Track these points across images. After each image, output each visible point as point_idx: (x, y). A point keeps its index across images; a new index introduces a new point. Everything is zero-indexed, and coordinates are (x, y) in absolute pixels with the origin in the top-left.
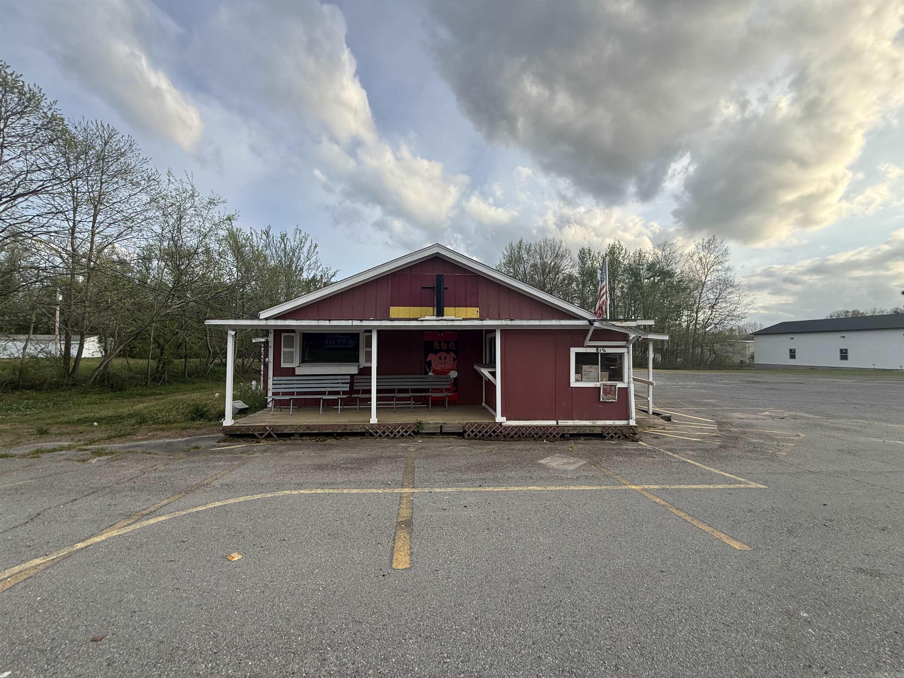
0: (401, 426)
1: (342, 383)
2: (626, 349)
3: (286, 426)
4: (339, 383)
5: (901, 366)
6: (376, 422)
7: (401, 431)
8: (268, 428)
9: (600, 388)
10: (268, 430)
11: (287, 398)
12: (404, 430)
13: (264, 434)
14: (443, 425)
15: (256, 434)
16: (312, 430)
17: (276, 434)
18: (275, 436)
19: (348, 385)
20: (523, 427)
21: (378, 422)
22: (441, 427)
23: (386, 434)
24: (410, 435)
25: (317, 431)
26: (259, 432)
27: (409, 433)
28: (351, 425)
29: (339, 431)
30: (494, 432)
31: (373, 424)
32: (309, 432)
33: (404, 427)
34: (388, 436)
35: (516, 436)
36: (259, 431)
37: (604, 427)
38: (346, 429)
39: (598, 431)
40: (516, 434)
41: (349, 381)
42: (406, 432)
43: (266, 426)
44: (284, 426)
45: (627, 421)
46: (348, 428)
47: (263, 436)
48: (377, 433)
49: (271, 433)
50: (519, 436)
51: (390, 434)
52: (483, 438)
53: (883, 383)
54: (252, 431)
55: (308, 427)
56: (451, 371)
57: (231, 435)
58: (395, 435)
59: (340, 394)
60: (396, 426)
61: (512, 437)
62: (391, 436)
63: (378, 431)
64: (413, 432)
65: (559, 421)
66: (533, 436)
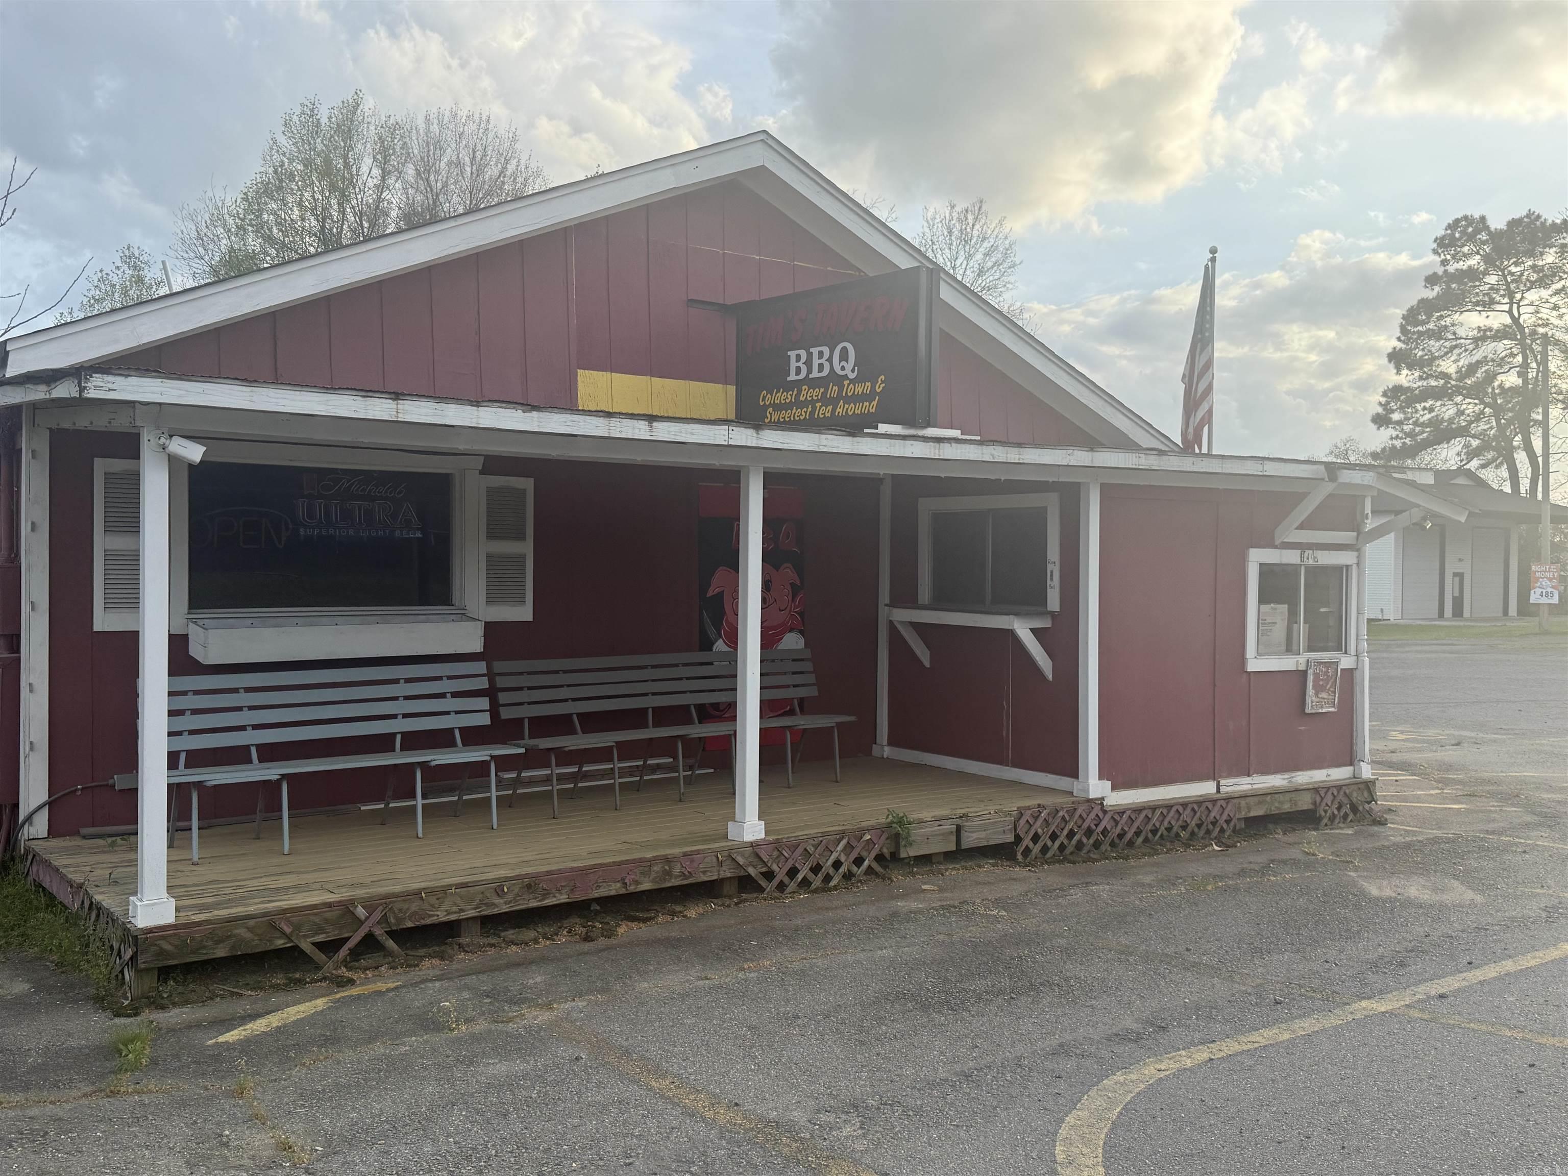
0: (844, 842)
1: (455, 695)
2: (1355, 554)
3: (441, 893)
4: (442, 696)
5: (1382, 610)
6: (763, 836)
7: (843, 859)
8: (361, 912)
9: (1305, 672)
10: (362, 923)
11: (271, 772)
12: (854, 855)
13: (347, 939)
14: (959, 822)
15: (306, 946)
16: (545, 896)
17: (391, 934)
18: (390, 944)
19: (484, 703)
20: (1153, 807)
21: (767, 833)
22: (959, 829)
23: (800, 877)
24: (870, 871)
25: (563, 898)
26: (320, 938)
27: (866, 863)
28: (685, 855)
29: (646, 886)
30: (1089, 832)
31: (752, 844)
32: (534, 904)
33: (854, 843)
34: (805, 883)
35: (1140, 840)
36: (320, 930)
37: (1316, 790)
38: (668, 873)
39: (1305, 803)
40: (1138, 833)
41: (484, 683)
42: (859, 861)
43: (352, 902)
44: (431, 891)
45: (1351, 768)
46: (677, 870)
47: (344, 952)
48: (769, 875)
49: (378, 932)
50: (1146, 840)
51: (811, 876)
52: (1064, 856)
53: (1417, 652)
54: (288, 937)
55: (530, 884)
56: (783, 633)
57: (165, 973)
58: (828, 878)
59: (453, 744)
60: (825, 843)
61: (1131, 844)
62: (817, 882)
63: (775, 867)
64: (879, 858)
65: (1222, 782)
66: (1177, 835)
